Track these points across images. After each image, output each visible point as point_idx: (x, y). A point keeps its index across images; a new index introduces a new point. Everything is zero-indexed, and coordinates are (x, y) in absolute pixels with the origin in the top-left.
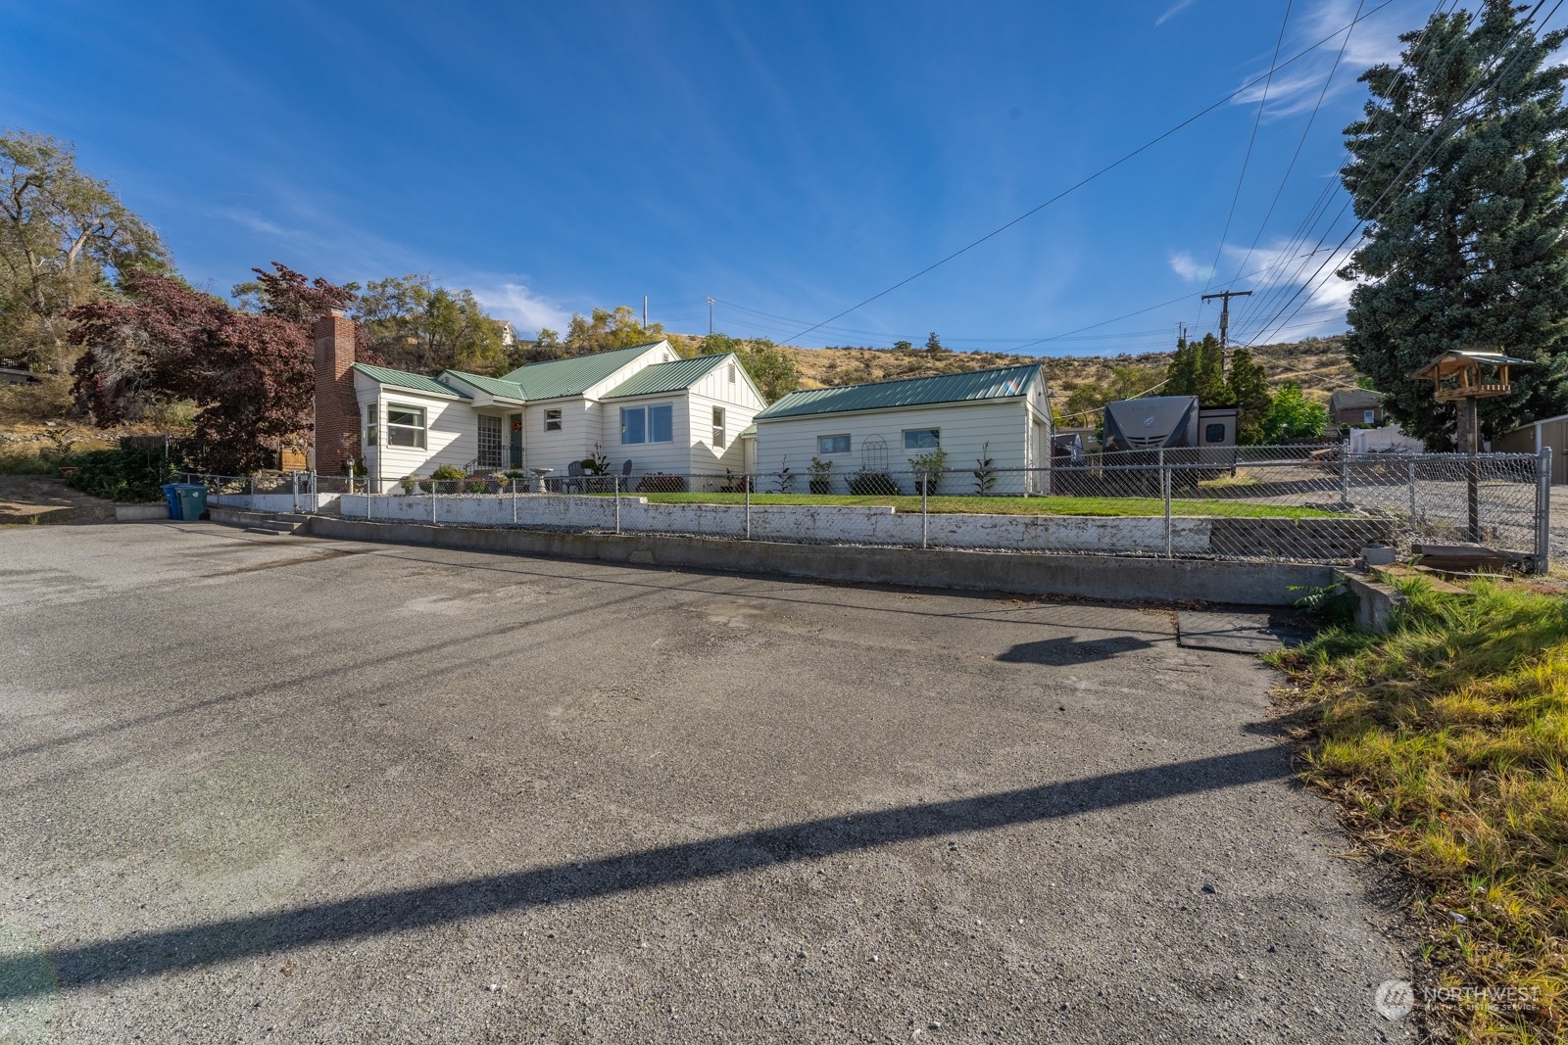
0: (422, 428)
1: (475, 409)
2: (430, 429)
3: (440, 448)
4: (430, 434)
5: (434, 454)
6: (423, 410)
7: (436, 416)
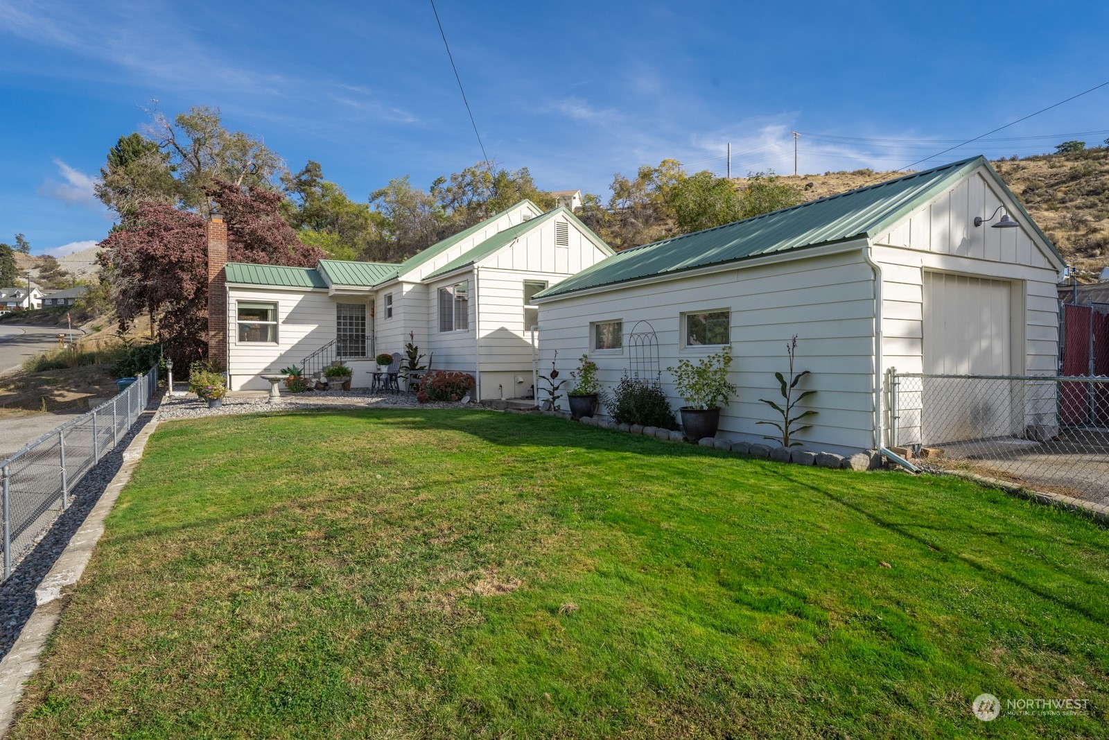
0: (275, 323)
1: (333, 297)
2: (284, 323)
3: (296, 341)
4: (281, 328)
5: (288, 347)
6: (275, 304)
7: (290, 310)
